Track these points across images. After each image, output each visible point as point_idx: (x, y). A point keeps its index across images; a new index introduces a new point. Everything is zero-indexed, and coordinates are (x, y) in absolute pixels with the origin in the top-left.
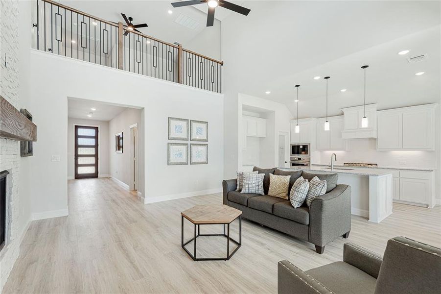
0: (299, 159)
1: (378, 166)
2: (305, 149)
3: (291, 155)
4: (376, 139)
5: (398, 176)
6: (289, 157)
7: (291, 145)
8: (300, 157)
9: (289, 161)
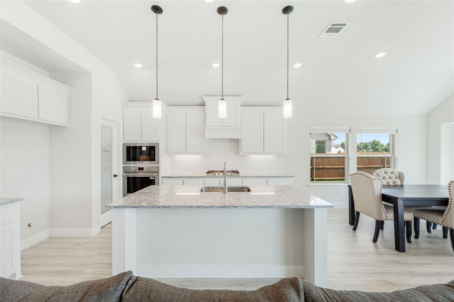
0: (141, 169)
1: (241, 174)
2: (151, 153)
3: (124, 163)
4: (239, 140)
6: (122, 165)
7: (124, 144)
9: (120, 172)
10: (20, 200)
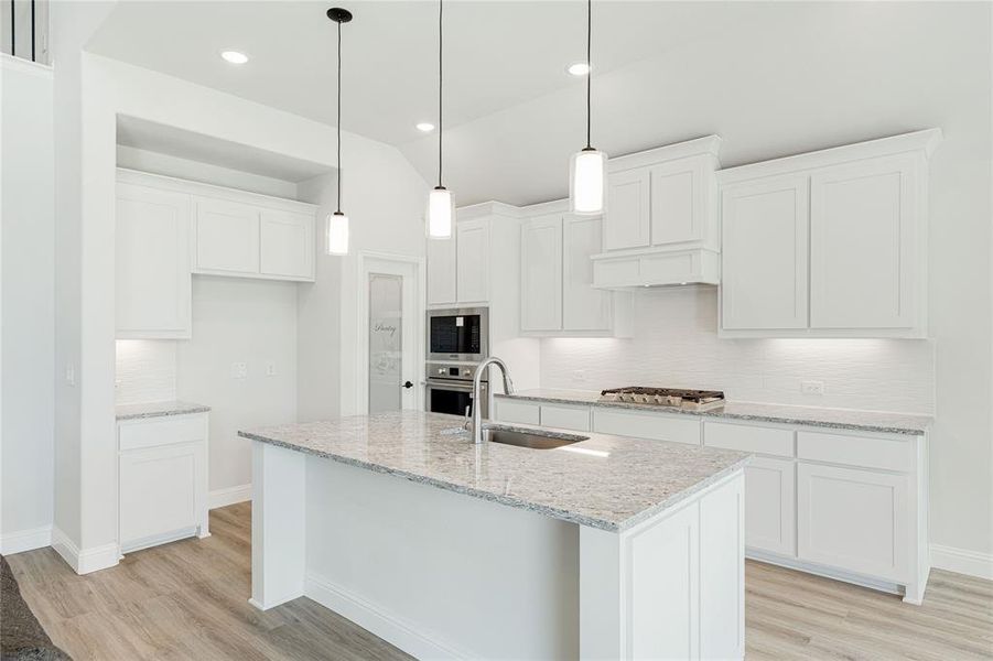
0: (454, 371)
2: (471, 331)
3: (427, 357)
4: (715, 287)
5: (791, 453)
6: (422, 362)
7: (426, 313)
8: (454, 363)
9: (419, 378)
10: (206, 410)
